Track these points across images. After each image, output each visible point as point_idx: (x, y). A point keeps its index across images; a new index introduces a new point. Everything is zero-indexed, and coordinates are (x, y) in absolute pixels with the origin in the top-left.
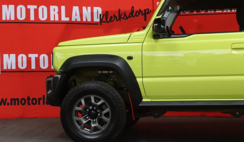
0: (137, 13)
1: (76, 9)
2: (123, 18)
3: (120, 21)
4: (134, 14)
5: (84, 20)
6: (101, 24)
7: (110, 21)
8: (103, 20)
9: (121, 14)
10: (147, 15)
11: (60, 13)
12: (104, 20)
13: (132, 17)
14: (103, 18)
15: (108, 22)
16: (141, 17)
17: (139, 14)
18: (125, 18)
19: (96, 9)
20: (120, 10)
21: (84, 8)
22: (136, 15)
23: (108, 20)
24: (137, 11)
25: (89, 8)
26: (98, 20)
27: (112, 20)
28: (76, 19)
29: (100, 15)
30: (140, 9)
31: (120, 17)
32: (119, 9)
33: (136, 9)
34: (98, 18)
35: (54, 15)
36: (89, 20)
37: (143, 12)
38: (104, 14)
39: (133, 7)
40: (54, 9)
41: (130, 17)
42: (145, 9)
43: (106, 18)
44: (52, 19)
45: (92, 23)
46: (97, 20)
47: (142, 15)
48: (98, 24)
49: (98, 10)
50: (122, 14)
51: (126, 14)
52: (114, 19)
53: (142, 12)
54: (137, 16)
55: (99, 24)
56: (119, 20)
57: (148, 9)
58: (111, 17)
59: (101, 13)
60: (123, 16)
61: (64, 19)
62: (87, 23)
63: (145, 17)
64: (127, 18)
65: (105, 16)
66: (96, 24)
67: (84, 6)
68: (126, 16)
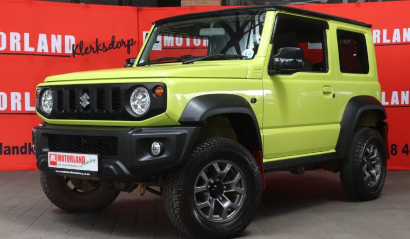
0: (119, 44)
1: (42, 37)
2: (101, 50)
3: (98, 53)
4: (115, 46)
5: (53, 51)
6: (74, 57)
7: (86, 53)
8: (76, 52)
9: (98, 45)
10: (131, 46)
11: (22, 41)
12: (78, 51)
13: (112, 49)
14: (76, 49)
15: (83, 55)
16: (124, 49)
17: (121, 45)
18: (104, 49)
19: (67, 38)
20: (99, 40)
21: (53, 36)
22: (117, 46)
23: (83, 51)
24: (119, 42)
25: (60, 37)
26: (71, 52)
27: (88, 52)
28: (43, 50)
29: (73, 45)
30: (122, 40)
31: (98, 49)
32: (97, 39)
33: (118, 39)
34: (70, 49)
35: (15, 44)
36: (59, 51)
37: (126, 43)
38: (78, 45)
39: (114, 36)
40: (15, 37)
41: (109, 48)
42: (128, 40)
43: (81, 50)
44: (12, 49)
45: (63, 55)
46: (69, 51)
47: (125, 47)
48: (70, 56)
49: (71, 40)
50: (100, 45)
51: (105, 45)
52: (90, 51)
53: (124, 43)
54: (118, 48)
55: (72, 56)
56: (96, 52)
57: (132, 39)
58: (87, 49)
59: (74, 43)
60: (101, 47)
61: (28, 49)
62: (56, 55)
63: (129, 49)
64: (106, 50)
65: (79, 47)
66: (68, 56)
67: (53, 34)
68: (106, 48)
